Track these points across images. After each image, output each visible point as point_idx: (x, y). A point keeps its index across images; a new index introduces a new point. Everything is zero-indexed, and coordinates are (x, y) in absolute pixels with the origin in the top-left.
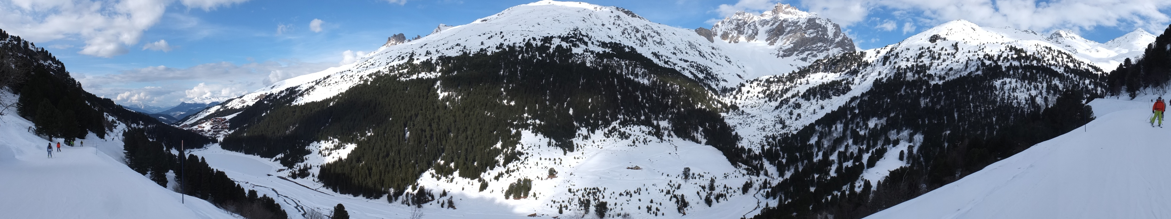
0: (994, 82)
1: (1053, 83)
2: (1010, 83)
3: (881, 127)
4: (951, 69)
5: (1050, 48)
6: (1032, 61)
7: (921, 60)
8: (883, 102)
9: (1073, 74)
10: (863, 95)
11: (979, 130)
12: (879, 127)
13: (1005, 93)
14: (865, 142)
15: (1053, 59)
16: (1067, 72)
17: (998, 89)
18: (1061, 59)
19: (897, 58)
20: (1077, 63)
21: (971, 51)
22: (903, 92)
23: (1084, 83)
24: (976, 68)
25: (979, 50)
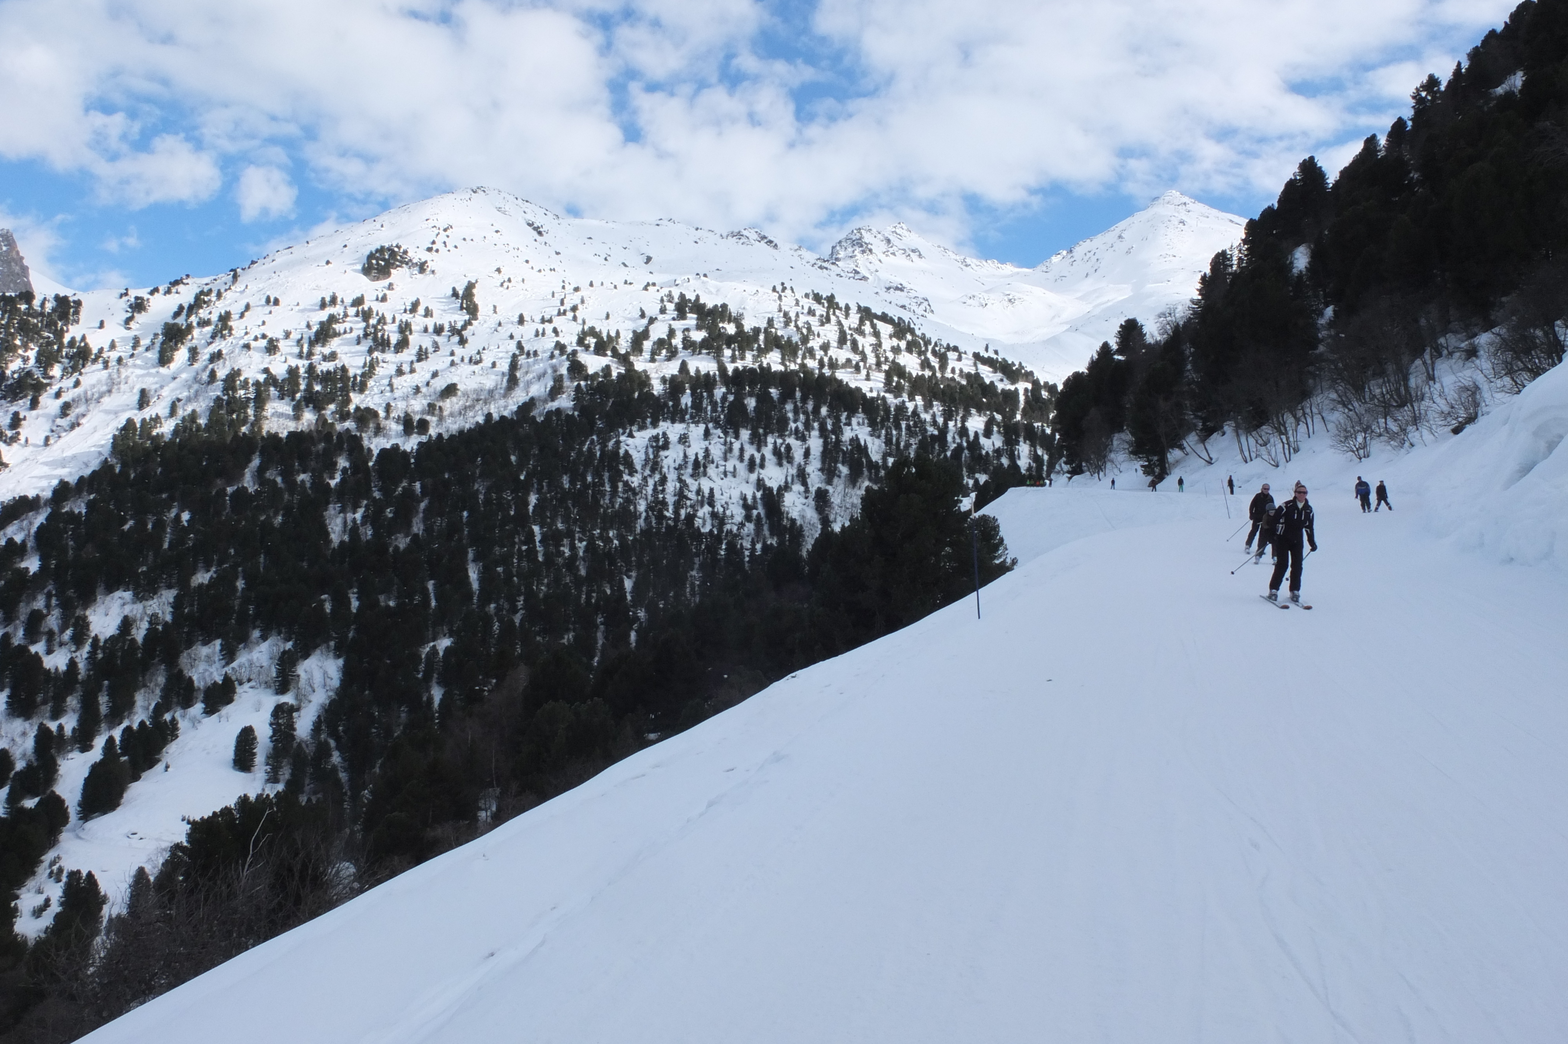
0: (622, 438)
1: (847, 434)
2: (684, 439)
3: (151, 633)
4: (450, 390)
5: (831, 299)
6: (762, 352)
7: (327, 350)
8: (160, 525)
9: (918, 398)
10: (63, 491)
11: (567, 630)
12: (139, 633)
13: (663, 480)
14: (72, 701)
15: (842, 341)
16: (897, 391)
17: (638, 467)
18: (873, 340)
19: (223, 337)
20: (934, 353)
21: (526, 318)
22: (249, 482)
23: (963, 432)
24: (550, 384)
25: (559, 314)
